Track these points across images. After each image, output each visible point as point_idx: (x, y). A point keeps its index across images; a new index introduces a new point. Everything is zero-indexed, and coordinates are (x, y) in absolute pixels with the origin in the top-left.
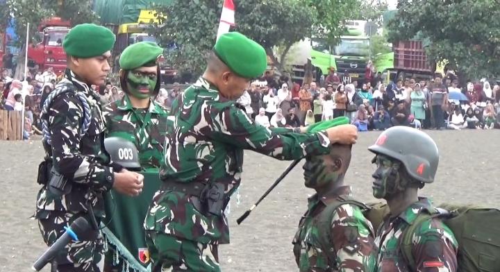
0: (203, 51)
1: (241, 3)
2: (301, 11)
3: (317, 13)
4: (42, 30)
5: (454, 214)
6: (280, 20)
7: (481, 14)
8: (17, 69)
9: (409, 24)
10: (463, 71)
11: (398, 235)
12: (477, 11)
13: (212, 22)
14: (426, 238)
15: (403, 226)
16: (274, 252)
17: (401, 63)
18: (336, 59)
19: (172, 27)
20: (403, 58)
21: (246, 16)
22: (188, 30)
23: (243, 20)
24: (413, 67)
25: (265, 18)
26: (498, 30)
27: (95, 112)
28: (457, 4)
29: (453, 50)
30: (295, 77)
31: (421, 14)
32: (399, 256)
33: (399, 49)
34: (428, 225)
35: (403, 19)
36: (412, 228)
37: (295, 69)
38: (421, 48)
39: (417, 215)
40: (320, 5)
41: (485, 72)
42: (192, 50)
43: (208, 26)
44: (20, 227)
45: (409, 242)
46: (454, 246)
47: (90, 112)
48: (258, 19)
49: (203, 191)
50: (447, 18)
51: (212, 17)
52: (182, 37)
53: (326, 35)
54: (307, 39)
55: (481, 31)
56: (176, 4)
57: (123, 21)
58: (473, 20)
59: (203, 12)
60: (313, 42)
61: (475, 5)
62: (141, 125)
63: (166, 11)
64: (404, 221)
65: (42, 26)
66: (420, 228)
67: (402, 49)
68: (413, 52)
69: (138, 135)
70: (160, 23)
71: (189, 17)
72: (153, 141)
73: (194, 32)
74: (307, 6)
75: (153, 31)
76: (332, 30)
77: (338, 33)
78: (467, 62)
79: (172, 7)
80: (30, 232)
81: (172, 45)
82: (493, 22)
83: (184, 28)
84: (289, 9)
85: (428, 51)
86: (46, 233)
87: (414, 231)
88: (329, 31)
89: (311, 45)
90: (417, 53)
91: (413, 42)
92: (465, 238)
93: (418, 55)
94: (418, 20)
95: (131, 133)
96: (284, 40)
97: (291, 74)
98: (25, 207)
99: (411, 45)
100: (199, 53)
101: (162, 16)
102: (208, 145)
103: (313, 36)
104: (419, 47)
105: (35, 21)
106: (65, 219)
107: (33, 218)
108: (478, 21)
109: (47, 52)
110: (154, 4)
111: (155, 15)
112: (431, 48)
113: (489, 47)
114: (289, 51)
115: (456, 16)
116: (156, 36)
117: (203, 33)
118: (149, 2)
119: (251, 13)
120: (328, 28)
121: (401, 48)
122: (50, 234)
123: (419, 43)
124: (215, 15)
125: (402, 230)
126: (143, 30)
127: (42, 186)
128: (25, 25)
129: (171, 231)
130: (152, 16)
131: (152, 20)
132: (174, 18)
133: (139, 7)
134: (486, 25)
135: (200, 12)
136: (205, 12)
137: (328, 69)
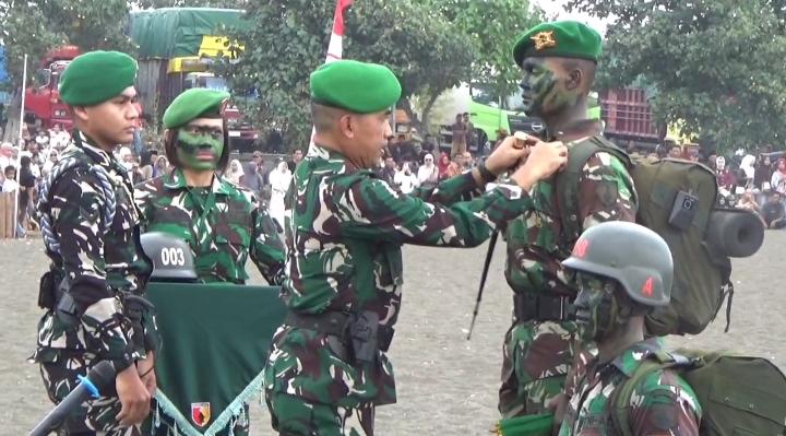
0: (302, 103)
1: (361, 27)
2: (455, 41)
3: (480, 45)
4: (47, 65)
5: (697, 364)
6: (422, 54)
7: (737, 49)
8: (8, 126)
9: (624, 62)
10: (709, 137)
11: (607, 392)
12: (731, 43)
13: (315, 57)
14: (653, 400)
15: (617, 378)
16: (407, 419)
17: (613, 124)
18: (509, 117)
19: (251, 63)
20: (615, 116)
21: (368, 48)
22: (277, 68)
23: (363, 54)
24: (629, 130)
25: (397, 51)
26: (763, 74)
27: (122, 196)
28: (701, 33)
29: (693, 104)
30: (444, 145)
31: (643, 47)
32: (608, 424)
33: (608, 102)
34: (658, 379)
35: (616, 54)
36: (632, 382)
37: (444, 132)
38: (642, 100)
39: (639, 363)
40: (485, 32)
41: (742, 140)
42: (284, 99)
43: (308, 63)
44: (9, 375)
45: (624, 404)
46: (695, 414)
47: (113, 196)
48: (387, 53)
49: (346, 326)
50: (684, 54)
51: (315, 48)
52: (268, 79)
53: (494, 78)
54: (464, 84)
55: (737, 74)
56: (259, 27)
57: (176, 53)
58: (725, 59)
59: (300, 41)
60: (473, 89)
61: (728, 34)
62: (200, 212)
63: (242, 38)
64: (617, 371)
65: (49, 59)
66: (643, 383)
67: (614, 102)
68: (631, 108)
69: (196, 229)
70: (233, 57)
71: (279, 49)
72: (219, 239)
73: (286, 72)
74: (464, 32)
75: (222, 70)
76: (504, 72)
77: (512, 76)
78: (715, 123)
79: (251, 32)
80: (24, 384)
81: (252, 92)
82: (756, 61)
83: (270, 65)
84: (436, 37)
85: (654, 105)
86: (53, 384)
87: (634, 387)
88: (499, 73)
89: (471, 93)
90: (637, 108)
91: (631, 91)
92: (713, 401)
93: (639, 112)
94: (639, 57)
95: (184, 226)
96: (428, 86)
97: (439, 140)
98: (17, 344)
99: (628, 96)
100: (294, 105)
101: (237, 46)
102: (340, 250)
103: (473, 81)
104: (639, 99)
105: (37, 51)
106: (83, 362)
107: (32, 361)
108: (733, 60)
109: (56, 101)
110: (224, 26)
111: (226, 44)
112: (659, 100)
113: (751, 101)
114: (436, 103)
115: (698, 51)
116: (228, 77)
117: (301, 74)
118: (216, 24)
119: (377, 43)
120: (498, 67)
121: (612, 100)
122: (58, 386)
123: (639, 93)
124: (319, 46)
125: (616, 384)
126: (207, 68)
127: (46, 310)
128: (20, 57)
129: (297, 390)
130: (220, 46)
131: (221, 53)
132: (255, 49)
133: (200, 30)
134: (745, 67)
135: (295, 41)
136: (305, 40)
137: (497, 131)
